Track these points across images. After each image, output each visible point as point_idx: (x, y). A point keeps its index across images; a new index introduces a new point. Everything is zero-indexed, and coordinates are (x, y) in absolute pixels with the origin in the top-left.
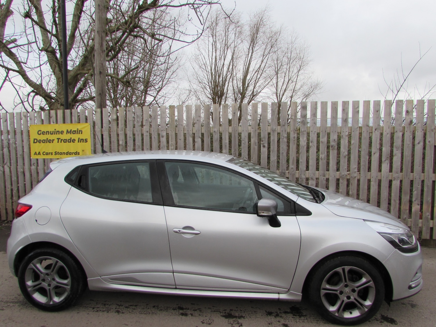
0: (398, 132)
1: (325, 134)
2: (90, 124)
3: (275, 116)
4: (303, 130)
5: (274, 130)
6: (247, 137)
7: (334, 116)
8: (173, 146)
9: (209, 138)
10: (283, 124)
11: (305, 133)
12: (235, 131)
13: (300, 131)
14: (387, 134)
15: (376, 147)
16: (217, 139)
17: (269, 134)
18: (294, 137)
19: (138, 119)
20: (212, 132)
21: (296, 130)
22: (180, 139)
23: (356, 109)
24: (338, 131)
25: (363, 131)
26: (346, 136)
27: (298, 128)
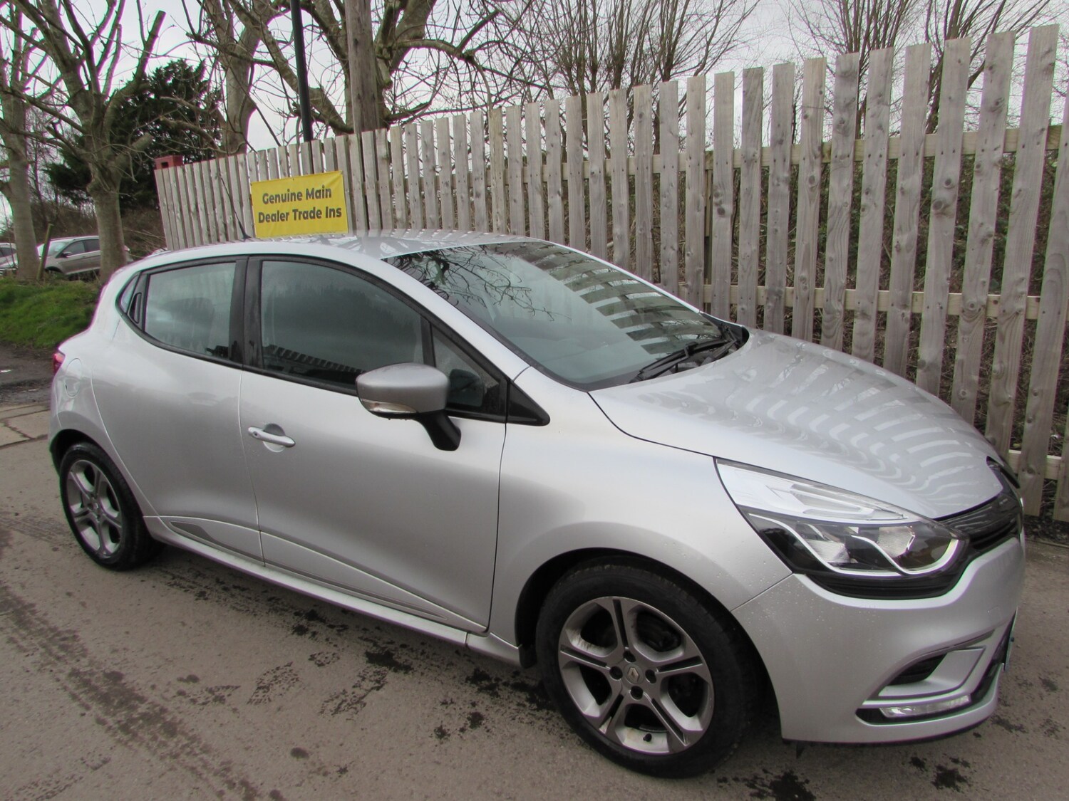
1: (916, 164)
2: (342, 173)
3: (753, 114)
4: (840, 153)
5: (752, 160)
6: (675, 185)
7: (953, 96)
8: (501, 218)
9: (579, 193)
10: (779, 138)
11: (849, 163)
12: (643, 167)
13: (833, 156)
16: (600, 195)
17: (737, 172)
18: (812, 180)
19: (428, 154)
20: (588, 175)
21: (818, 153)
22: (515, 201)
23: (1043, 57)
24: (963, 148)
25: (1062, 143)
26: (995, 165)
27: (826, 148)
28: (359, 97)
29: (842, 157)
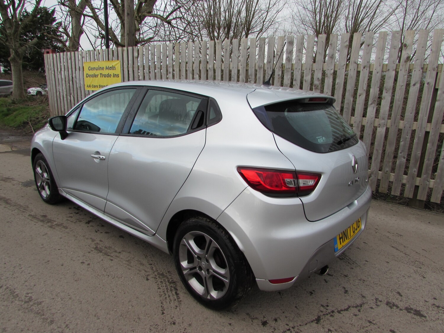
0: (391, 70)
1: (309, 72)
4: (287, 67)
5: (261, 67)
6: (236, 73)
7: (320, 52)
10: (269, 61)
11: (290, 71)
12: (226, 68)
13: (285, 68)
14: (377, 73)
15: (363, 88)
18: (279, 75)
19: (153, 57)
20: (208, 69)
21: (281, 67)
22: (183, 76)
23: (345, 43)
24: (323, 69)
25: (350, 69)
26: (331, 74)
27: (284, 65)
28: (128, 34)
29: (288, 68)
